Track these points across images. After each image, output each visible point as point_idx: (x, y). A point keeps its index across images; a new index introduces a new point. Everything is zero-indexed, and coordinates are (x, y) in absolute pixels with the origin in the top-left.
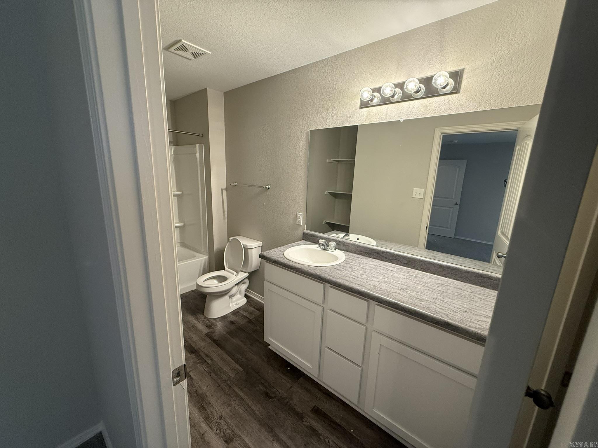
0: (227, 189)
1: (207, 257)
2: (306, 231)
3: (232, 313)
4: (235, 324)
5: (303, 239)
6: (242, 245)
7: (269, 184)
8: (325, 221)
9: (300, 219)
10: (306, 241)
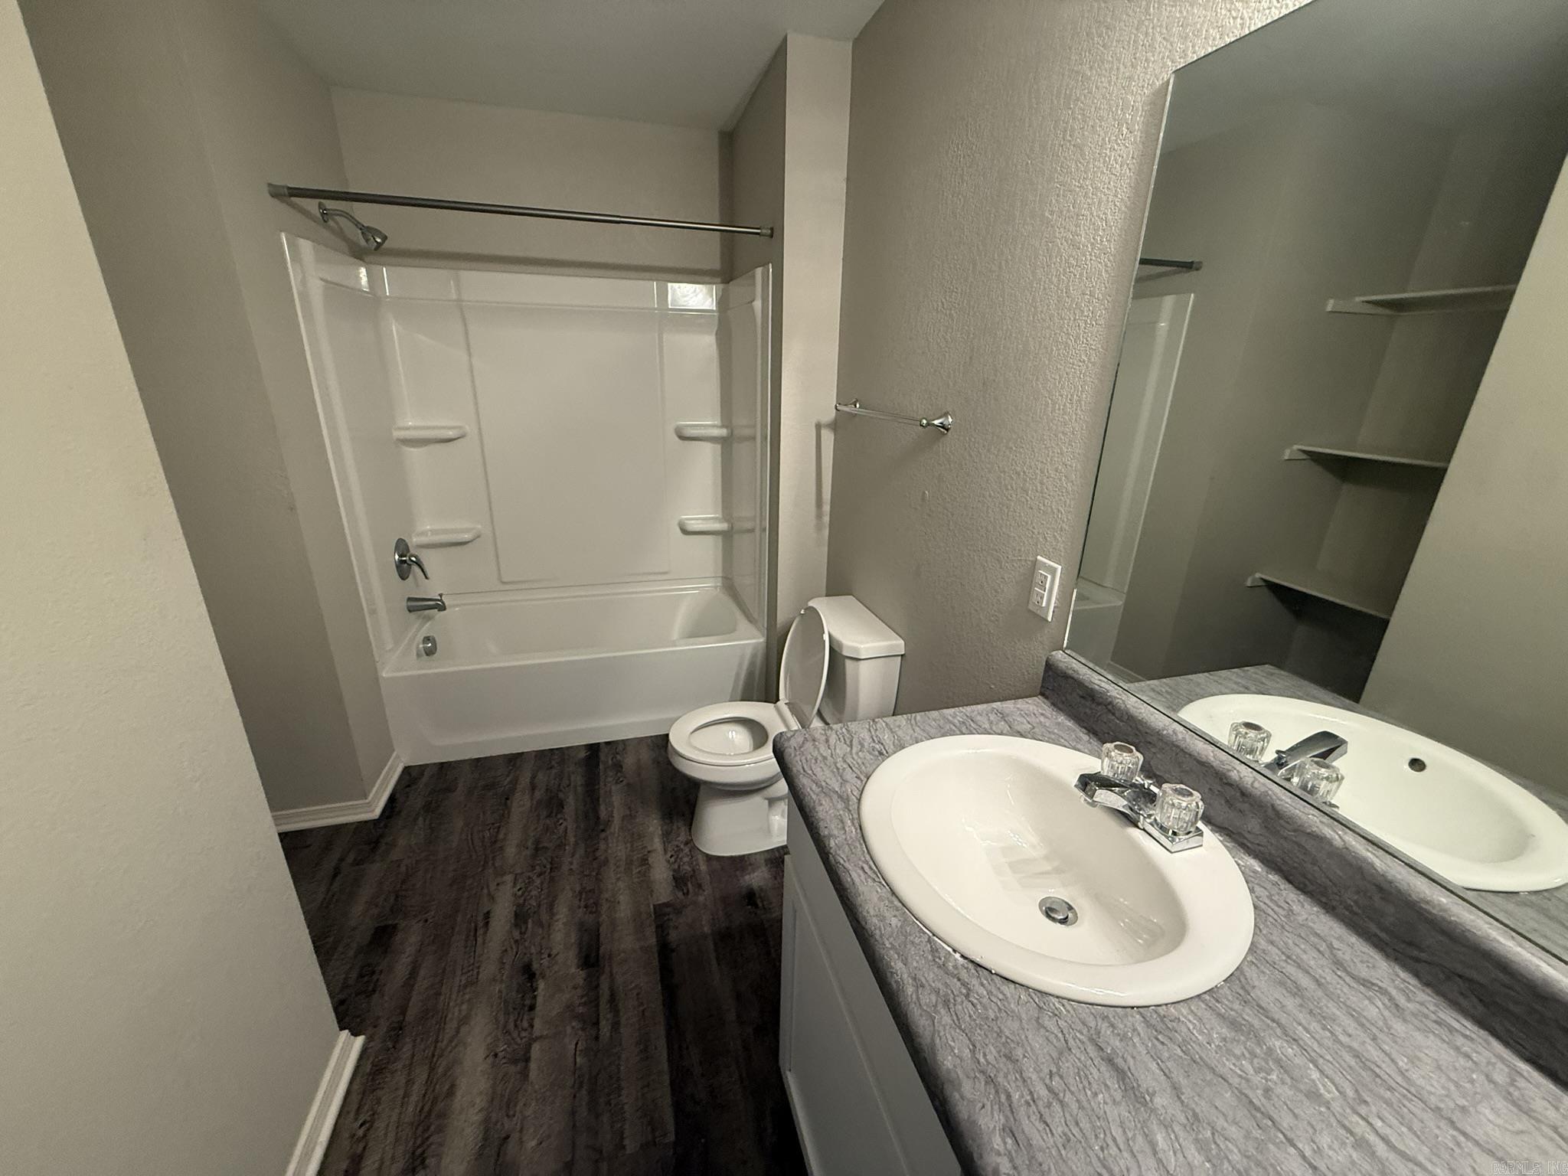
0: (834, 426)
1: (762, 640)
2: (1063, 659)
3: (768, 856)
4: (757, 906)
5: (1042, 694)
6: (826, 637)
7: (950, 409)
8: (1258, 575)
9: (1046, 594)
10: (1054, 704)
